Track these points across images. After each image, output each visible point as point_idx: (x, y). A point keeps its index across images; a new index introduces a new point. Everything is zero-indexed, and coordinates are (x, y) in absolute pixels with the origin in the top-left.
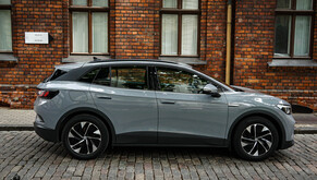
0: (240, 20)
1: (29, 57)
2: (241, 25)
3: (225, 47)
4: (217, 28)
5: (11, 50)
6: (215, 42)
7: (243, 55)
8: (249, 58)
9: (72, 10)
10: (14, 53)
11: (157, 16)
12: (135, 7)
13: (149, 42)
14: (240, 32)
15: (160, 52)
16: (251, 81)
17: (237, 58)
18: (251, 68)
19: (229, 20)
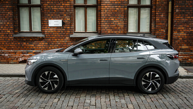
0: (177, 11)
1: (51, 34)
2: (178, 14)
3: (168, 27)
4: (162, 16)
5: (40, 31)
6: (160, 24)
7: (179, 31)
8: (182, 34)
9: (76, 7)
10: (42, 32)
11: (126, 9)
12: (113, 4)
13: (121, 24)
14: (177, 18)
15: (127, 30)
16: (183, 47)
17: (175, 33)
18: (183, 39)
19: (170, 10)
